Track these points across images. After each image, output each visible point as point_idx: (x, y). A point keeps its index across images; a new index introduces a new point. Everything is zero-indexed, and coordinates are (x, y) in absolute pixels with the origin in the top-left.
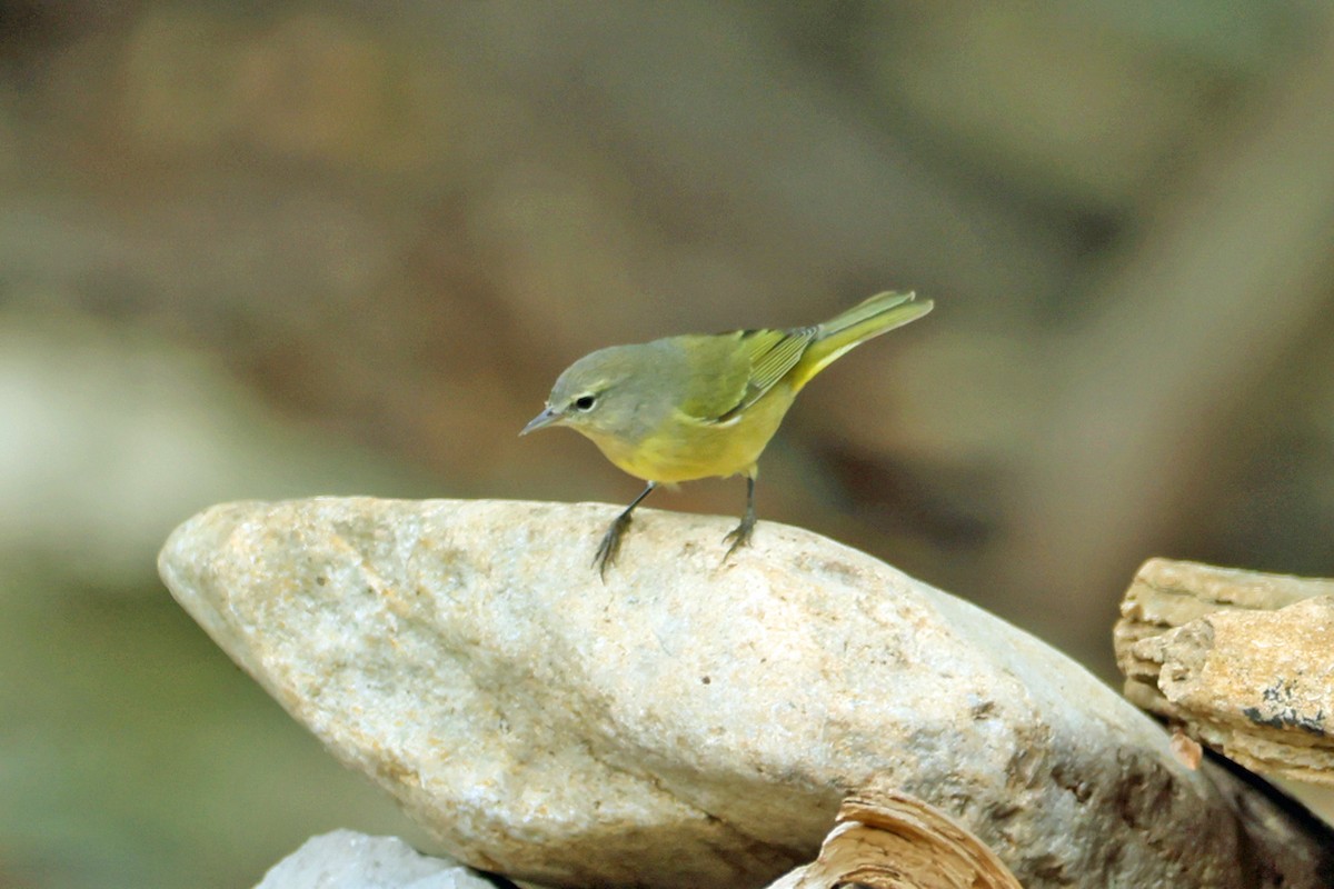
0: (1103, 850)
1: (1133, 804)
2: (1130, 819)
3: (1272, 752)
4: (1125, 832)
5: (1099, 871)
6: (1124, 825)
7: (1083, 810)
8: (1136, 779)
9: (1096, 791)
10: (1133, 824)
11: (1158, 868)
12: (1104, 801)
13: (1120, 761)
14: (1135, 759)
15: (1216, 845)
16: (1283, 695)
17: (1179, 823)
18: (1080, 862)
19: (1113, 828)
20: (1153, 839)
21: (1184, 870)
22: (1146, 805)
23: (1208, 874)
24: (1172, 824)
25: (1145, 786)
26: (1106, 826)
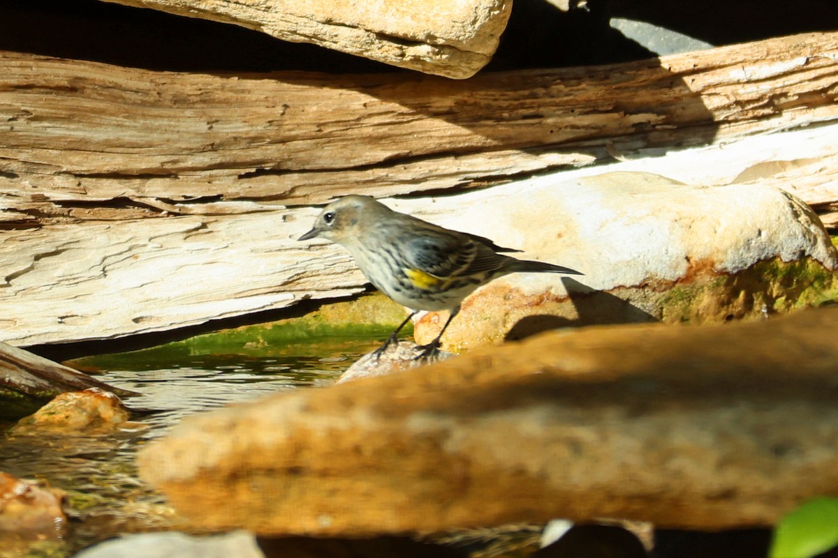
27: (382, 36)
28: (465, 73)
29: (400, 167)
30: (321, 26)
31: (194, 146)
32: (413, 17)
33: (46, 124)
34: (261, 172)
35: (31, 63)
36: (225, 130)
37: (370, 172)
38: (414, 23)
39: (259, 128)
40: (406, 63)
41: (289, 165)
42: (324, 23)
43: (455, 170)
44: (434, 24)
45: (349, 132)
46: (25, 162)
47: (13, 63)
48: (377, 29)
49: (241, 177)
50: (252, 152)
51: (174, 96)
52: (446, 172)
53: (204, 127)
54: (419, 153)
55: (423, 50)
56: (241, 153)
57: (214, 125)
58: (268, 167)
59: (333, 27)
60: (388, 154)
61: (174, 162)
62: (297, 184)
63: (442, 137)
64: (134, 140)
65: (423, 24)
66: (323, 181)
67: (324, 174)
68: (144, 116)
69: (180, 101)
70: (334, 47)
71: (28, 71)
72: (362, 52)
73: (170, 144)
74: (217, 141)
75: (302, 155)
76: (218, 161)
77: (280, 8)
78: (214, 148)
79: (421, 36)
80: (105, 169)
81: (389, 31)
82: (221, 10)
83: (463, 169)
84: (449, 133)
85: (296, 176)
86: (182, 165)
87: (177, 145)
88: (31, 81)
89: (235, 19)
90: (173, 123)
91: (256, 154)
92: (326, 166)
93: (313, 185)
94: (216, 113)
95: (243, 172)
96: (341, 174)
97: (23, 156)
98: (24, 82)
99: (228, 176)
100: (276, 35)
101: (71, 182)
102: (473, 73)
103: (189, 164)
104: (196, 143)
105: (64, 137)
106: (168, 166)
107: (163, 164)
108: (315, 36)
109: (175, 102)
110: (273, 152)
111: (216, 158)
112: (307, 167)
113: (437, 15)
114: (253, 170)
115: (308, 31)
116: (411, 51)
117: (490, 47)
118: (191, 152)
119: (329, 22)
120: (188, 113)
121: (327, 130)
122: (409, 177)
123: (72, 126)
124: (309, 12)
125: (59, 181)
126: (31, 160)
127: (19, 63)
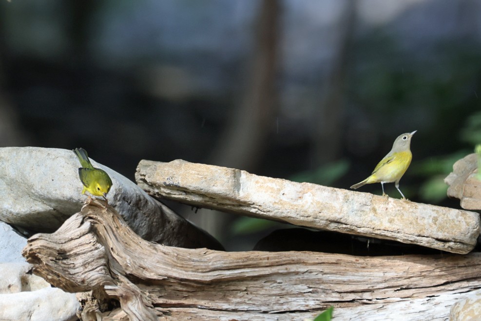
0: (134, 215)
1: (139, 205)
2: (139, 208)
3: (168, 191)
4: (138, 211)
5: (133, 219)
6: (138, 210)
7: (129, 206)
8: (140, 200)
9: (132, 202)
10: (140, 210)
11: (145, 218)
12: (134, 204)
13: (136, 196)
14: (139, 196)
15: (156, 214)
16: (171, 179)
17: (149, 209)
18: (129, 217)
19: (136, 210)
20: (144, 212)
21: (150, 219)
22: (142, 205)
23: (155, 220)
24: (147, 210)
25: (142, 201)
26: (134, 209)
27: (437, 239)
28: (466, 252)
29: (448, 285)
30: (416, 237)
31: (379, 281)
32: (448, 233)
33: (328, 275)
34: (402, 289)
35: (323, 255)
36: (390, 275)
37: (439, 287)
38: (448, 235)
39: (401, 274)
40: (445, 249)
41: (411, 286)
42: (417, 236)
43: (467, 285)
44: (455, 235)
45: (431, 274)
46: (322, 289)
47: (317, 255)
48: (436, 237)
49: (395, 291)
50: (399, 282)
51: (372, 264)
52: (465, 286)
53: (382, 274)
54: (455, 280)
55: (451, 244)
56: (395, 283)
57: (386, 274)
58: (404, 287)
59: (420, 237)
60: (445, 281)
61: (373, 287)
62: (414, 293)
63: (463, 275)
64: (358, 280)
65: (451, 235)
66: (423, 291)
67: (423, 289)
68: (361, 271)
69: (373, 266)
70: (421, 244)
71: (321, 258)
72: (430, 246)
73: (371, 280)
74: (387, 279)
75: (415, 283)
76: (387, 286)
77: (403, 232)
78: (385, 281)
79: (451, 239)
80: (349, 290)
81: (440, 237)
82: (382, 234)
83: (470, 285)
84: (465, 273)
85: (414, 290)
86: (375, 288)
87: (373, 281)
88: (323, 261)
89: (387, 236)
90: (371, 273)
91: (400, 283)
92: (424, 286)
93: (419, 293)
94: (386, 269)
95: (396, 289)
96: (429, 289)
97: (321, 287)
98: (321, 262)
99: (391, 291)
100: (401, 241)
101: (338, 295)
102: (469, 252)
103: (378, 287)
104: (380, 280)
105: (335, 280)
106: (371, 288)
107: (369, 287)
108: (415, 241)
109: (372, 266)
110: (405, 282)
111: (386, 285)
112: (418, 287)
113: (456, 231)
114: (399, 288)
115: (412, 239)
116: (447, 245)
117: (474, 242)
118: (378, 283)
119: (419, 236)
120: (376, 270)
121: (423, 274)
122: (452, 289)
123: (337, 276)
124: (412, 232)
125: (334, 295)
126: (324, 288)
127: (318, 255)
